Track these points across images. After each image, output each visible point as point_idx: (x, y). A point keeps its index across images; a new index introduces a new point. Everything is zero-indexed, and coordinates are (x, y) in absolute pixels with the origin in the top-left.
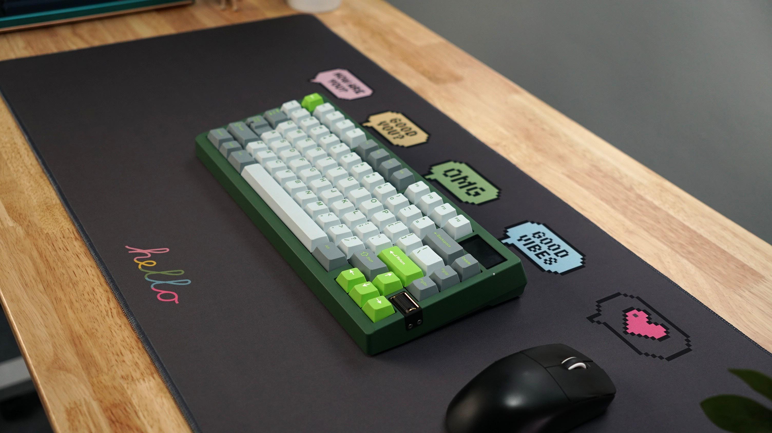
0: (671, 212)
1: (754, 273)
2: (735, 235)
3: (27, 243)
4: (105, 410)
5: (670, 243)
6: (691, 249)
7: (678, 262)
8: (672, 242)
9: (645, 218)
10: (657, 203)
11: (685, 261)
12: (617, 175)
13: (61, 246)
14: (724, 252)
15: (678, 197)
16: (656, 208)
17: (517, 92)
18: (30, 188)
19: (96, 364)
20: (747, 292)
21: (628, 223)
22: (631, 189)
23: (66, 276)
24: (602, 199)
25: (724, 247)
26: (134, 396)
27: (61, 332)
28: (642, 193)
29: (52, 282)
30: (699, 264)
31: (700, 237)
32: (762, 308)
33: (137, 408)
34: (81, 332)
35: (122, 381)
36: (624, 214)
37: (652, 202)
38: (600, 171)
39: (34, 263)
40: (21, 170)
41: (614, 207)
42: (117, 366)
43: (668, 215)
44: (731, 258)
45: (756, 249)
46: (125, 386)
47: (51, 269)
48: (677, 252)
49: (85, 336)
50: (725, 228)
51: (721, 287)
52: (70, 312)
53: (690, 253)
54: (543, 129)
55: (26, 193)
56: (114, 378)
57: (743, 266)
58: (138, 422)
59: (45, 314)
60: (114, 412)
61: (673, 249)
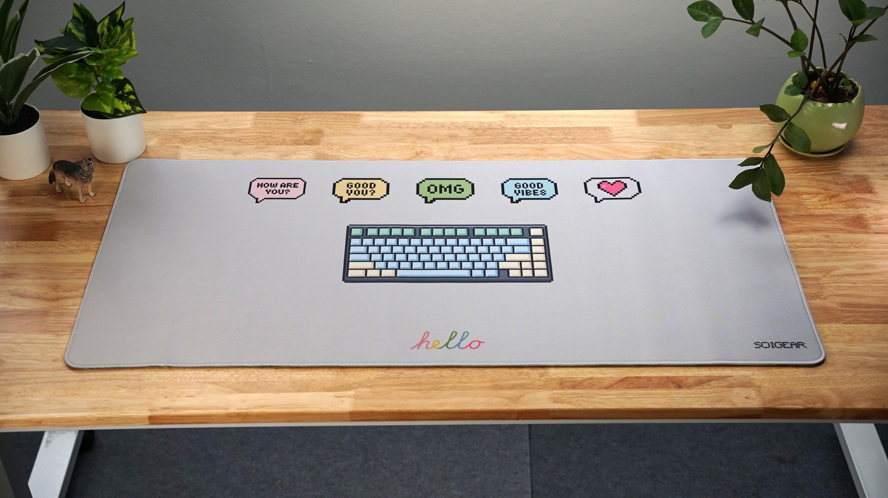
0: (536, 126)
1: (604, 128)
2: (570, 116)
3: (378, 389)
4: (563, 388)
5: (560, 141)
6: (571, 137)
7: (578, 147)
8: (561, 140)
9: (533, 138)
10: (523, 126)
11: (579, 145)
12: (486, 126)
13: (396, 374)
14: (580, 128)
15: (523, 115)
16: (528, 129)
17: (359, 115)
18: (311, 375)
19: (524, 384)
20: (616, 139)
21: (534, 146)
22: (503, 128)
23: (430, 379)
24: (506, 143)
25: (577, 126)
26: (557, 375)
27: (486, 392)
28: (511, 126)
29: (433, 386)
30: (583, 141)
31: (563, 128)
32: (629, 141)
33: (569, 377)
34: (491, 384)
35: (543, 378)
36: (525, 143)
37: (521, 127)
38: (477, 129)
39: (407, 390)
40: (281, 375)
41: (516, 143)
42: (530, 376)
43: (537, 128)
44: (588, 129)
45: (586, 116)
46: (548, 377)
47: (419, 384)
48: (570, 143)
49: (494, 383)
50: (562, 116)
51: (606, 145)
52: (469, 385)
53: (574, 139)
54: (414, 128)
55: (315, 378)
56: (540, 380)
57: (595, 128)
58: (581, 379)
59: (464, 395)
60: (566, 386)
61: (566, 143)
